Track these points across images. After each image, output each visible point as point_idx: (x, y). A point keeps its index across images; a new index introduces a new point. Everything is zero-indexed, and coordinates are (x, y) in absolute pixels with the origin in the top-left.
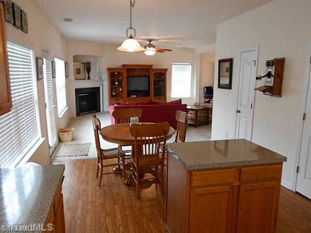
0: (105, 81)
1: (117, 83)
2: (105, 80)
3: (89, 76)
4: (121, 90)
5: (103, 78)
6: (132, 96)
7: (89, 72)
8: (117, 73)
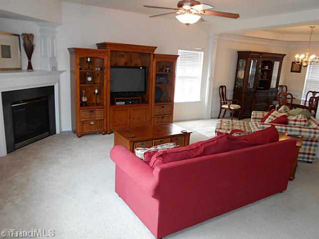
0: (64, 73)
1: (90, 79)
2: (62, 72)
3: (30, 64)
4: (96, 91)
5: (60, 68)
6: (117, 103)
7: (30, 56)
8: (91, 58)
